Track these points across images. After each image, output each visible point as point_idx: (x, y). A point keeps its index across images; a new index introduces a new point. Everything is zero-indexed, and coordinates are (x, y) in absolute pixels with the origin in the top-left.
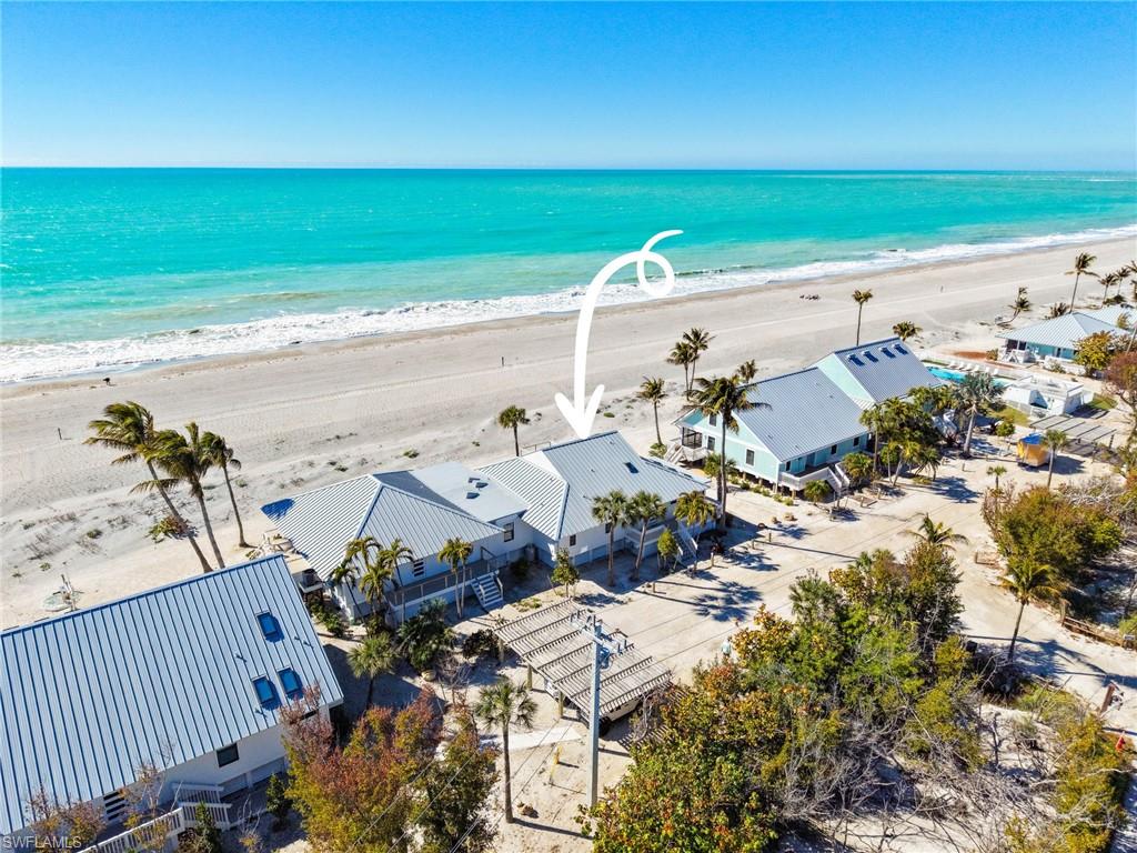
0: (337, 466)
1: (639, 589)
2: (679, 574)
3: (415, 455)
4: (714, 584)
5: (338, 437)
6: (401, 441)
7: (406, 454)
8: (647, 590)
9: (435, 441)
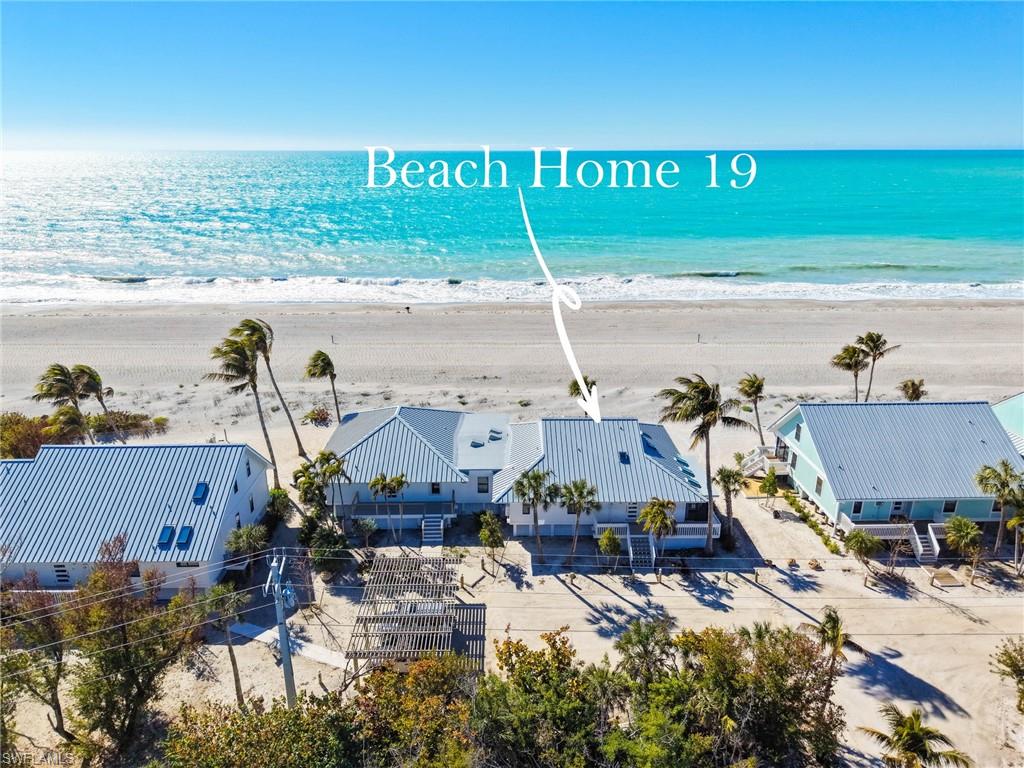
0: (462, 400)
1: (562, 576)
2: (616, 578)
3: (526, 405)
4: (640, 600)
5: (485, 377)
6: (527, 391)
7: (520, 402)
8: (568, 581)
9: (554, 397)
